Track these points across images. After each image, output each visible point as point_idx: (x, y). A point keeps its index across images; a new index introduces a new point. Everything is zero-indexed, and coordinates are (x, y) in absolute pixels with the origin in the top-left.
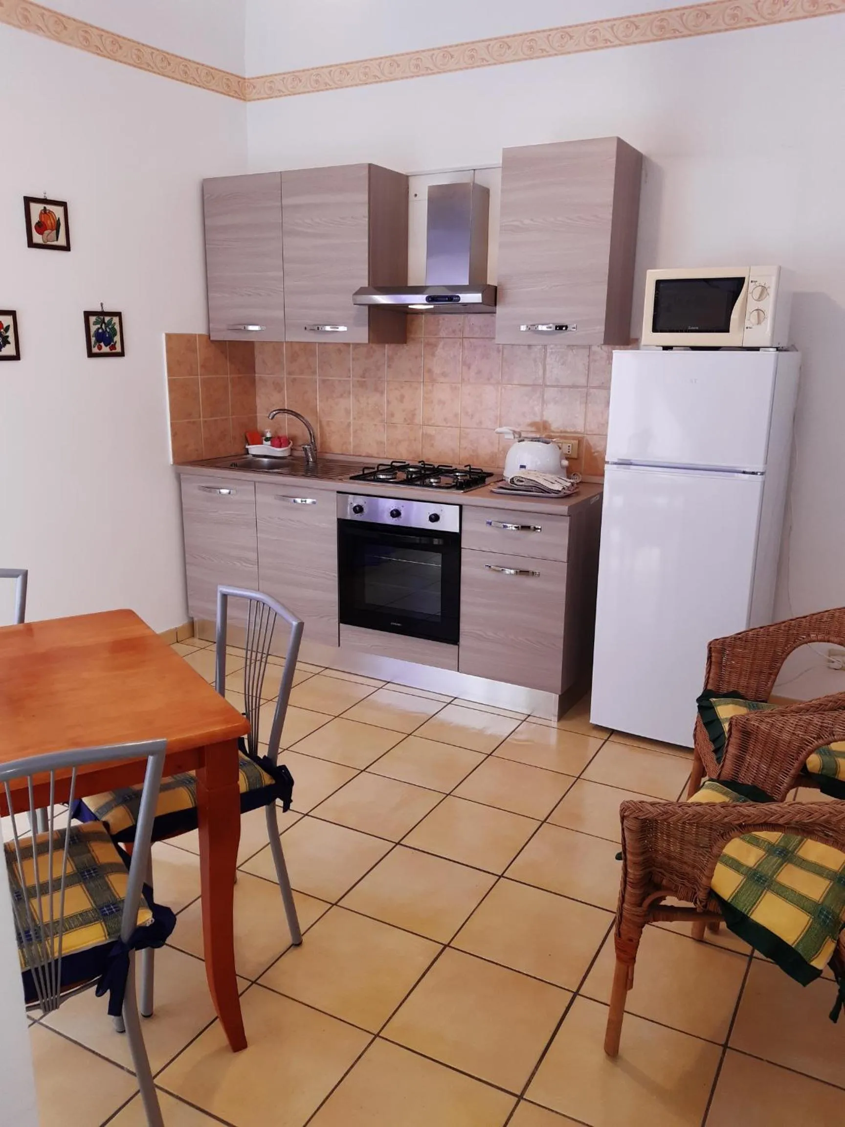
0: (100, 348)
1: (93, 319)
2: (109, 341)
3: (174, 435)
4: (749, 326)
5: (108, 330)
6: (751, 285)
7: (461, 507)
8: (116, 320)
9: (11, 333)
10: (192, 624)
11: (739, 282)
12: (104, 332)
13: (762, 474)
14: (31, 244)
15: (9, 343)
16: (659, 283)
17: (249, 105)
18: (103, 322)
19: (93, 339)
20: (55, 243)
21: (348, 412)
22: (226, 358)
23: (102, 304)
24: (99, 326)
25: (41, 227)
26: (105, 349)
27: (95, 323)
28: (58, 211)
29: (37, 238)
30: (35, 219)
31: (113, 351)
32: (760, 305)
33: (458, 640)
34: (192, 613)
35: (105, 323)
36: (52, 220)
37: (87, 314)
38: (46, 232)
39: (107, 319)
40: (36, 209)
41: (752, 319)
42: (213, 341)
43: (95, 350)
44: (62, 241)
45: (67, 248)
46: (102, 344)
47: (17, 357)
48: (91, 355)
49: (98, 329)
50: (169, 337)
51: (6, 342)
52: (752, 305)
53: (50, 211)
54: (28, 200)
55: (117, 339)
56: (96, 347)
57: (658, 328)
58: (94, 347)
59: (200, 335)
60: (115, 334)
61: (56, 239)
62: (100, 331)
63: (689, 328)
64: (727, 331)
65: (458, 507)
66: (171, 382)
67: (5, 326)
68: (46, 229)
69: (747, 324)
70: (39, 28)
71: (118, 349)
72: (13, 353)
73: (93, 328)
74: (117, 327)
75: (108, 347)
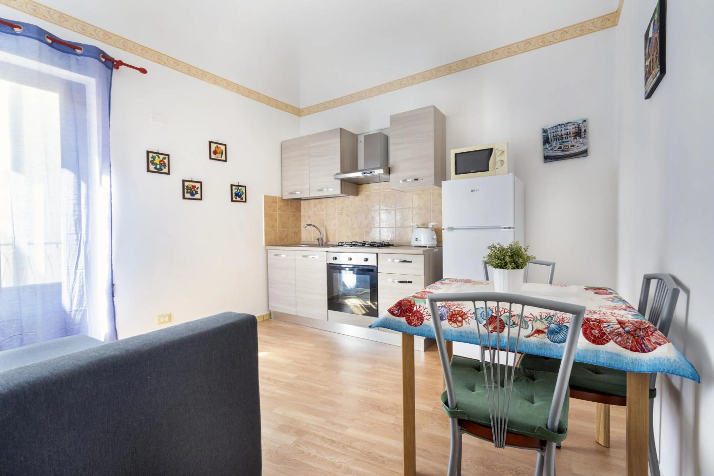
0: (236, 198)
1: (234, 187)
2: (240, 196)
3: (266, 234)
4: (497, 167)
5: (240, 192)
6: (496, 151)
7: (377, 254)
8: (244, 188)
9: (199, 190)
10: (270, 314)
11: (490, 151)
12: (238, 193)
13: (513, 228)
14: (211, 158)
15: (198, 193)
16: (456, 155)
17: (301, 118)
18: (238, 189)
19: (234, 195)
20: (221, 159)
21: (335, 224)
22: (289, 206)
23: (238, 183)
24: (237, 190)
25: (215, 153)
26: (239, 199)
27: (235, 189)
28: (223, 148)
29: (213, 156)
30: (213, 149)
31: (242, 200)
32: (502, 158)
33: (378, 315)
34: (270, 309)
35: (239, 190)
36: (220, 150)
37: (232, 186)
38: (217, 155)
39: (240, 188)
40: (213, 146)
41: (498, 164)
42: (284, 200)
43: (234, 199)
44: (224, 158)
45: (226, 161)
46: (237, 197)
47: (201, 199)
48: (232, 201)
49: (236, 191)
50: (265, 197)
51: (197, 193)
52: (498, 159)
53: (219, 147)
54: (210, 142)
55: (244, 196)
56: (235, 198)
57: (458, 173)
58: (234, 198)
59: (278, 197)
60: (243, 194)
61: (221, 157)
62: (237, 192)
63: (471, 171)
64: (488, 171)
65: (376, 254)
66: (265, 214)
67: (197, 187)
68: (217, 153)
69: (496, 167)
70: (220, 85)
71: (244, 200)
72: (200, 197)
73: (234, 191)
74: (244, 191)
75: (240, 199)
